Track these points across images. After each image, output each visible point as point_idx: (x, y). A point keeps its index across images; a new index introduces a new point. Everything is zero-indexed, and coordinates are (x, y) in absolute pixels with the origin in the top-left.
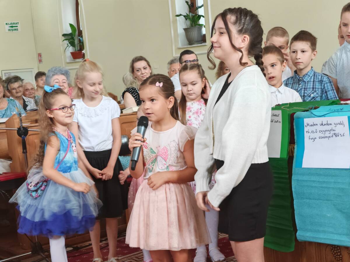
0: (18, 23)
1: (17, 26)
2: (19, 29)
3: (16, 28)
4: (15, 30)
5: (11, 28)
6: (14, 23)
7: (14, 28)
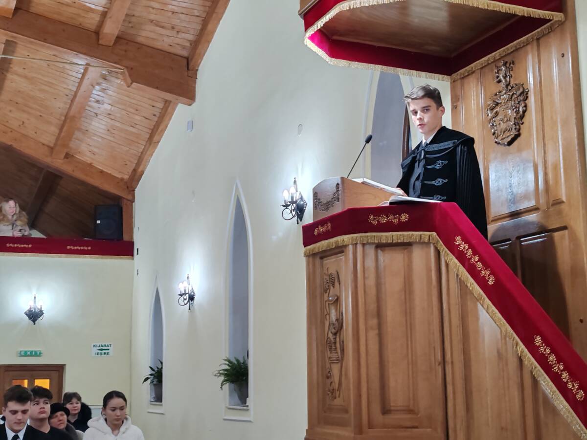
0: (110, 345)
1: (108, 349)
2: (110, 353)
3: (107, 351)
4: (105, 353)
5: (100, 351)
6: (105, 346)
7: (104, 351)
